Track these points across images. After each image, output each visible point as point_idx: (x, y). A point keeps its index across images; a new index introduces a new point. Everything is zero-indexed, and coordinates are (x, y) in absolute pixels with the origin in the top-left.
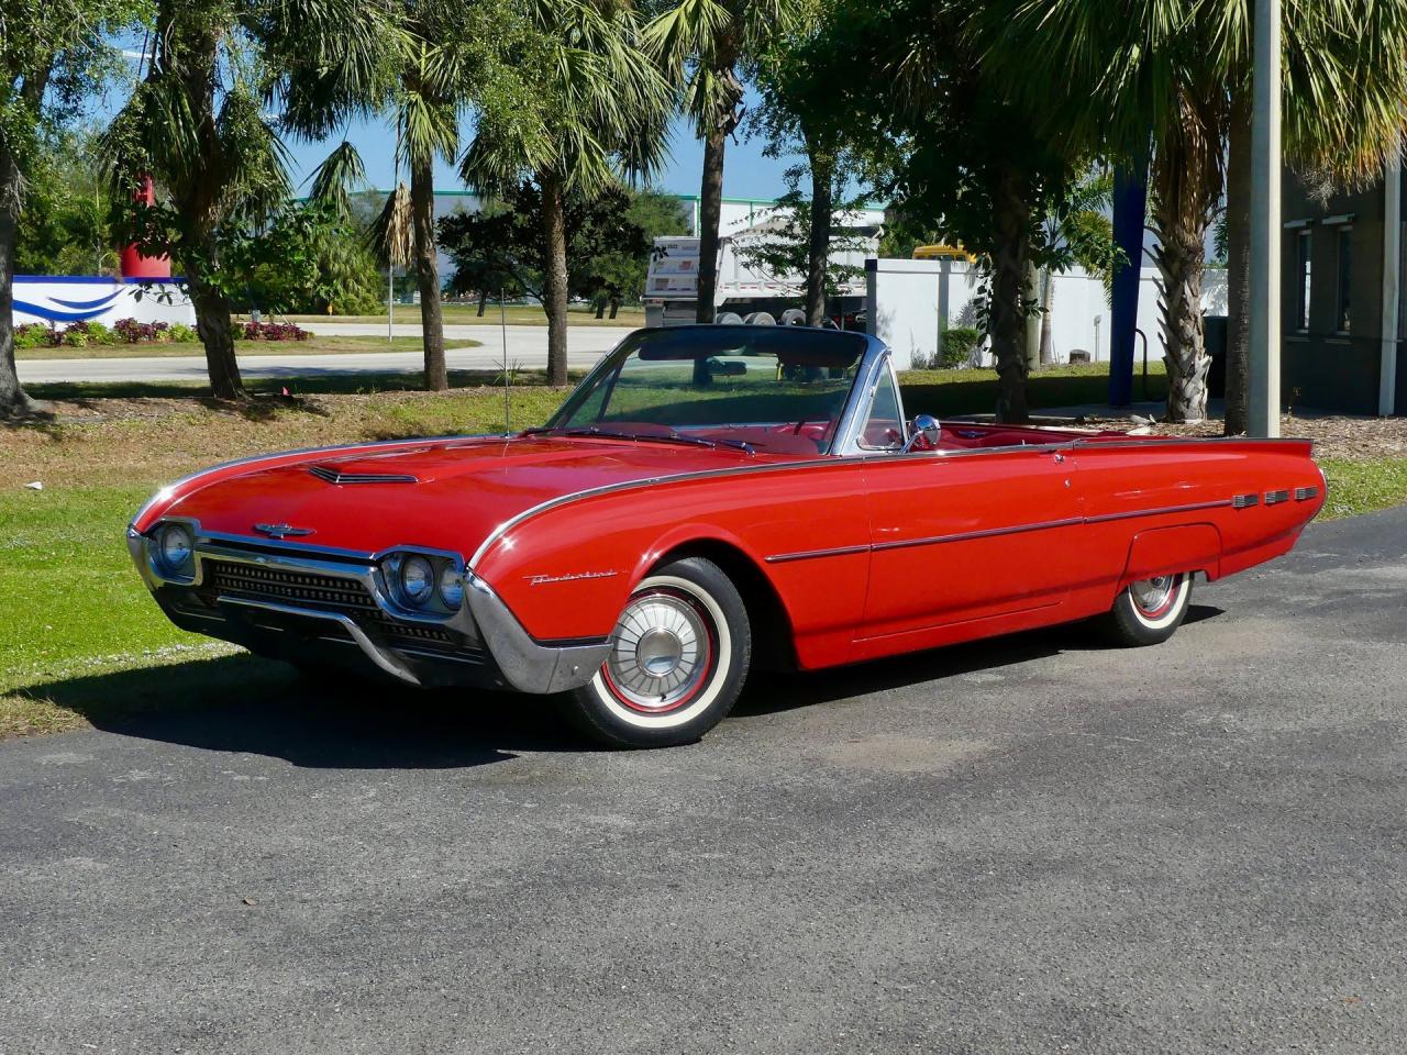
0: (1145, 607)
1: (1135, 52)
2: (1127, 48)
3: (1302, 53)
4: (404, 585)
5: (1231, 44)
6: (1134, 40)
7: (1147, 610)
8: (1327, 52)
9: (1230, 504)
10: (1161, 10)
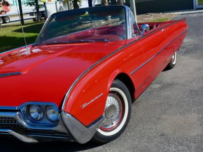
4: (30, 115)
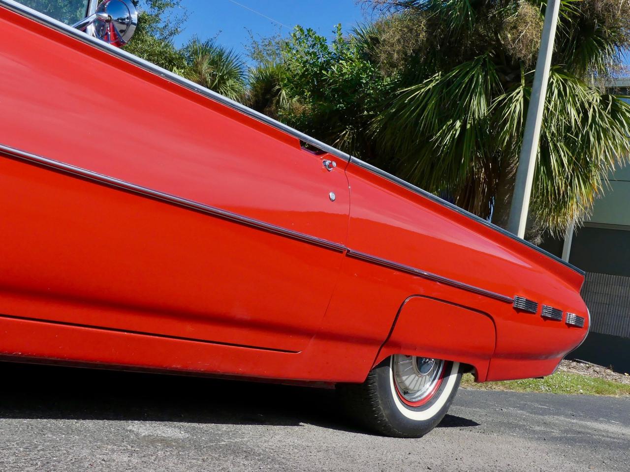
0: (405, 393)
1: (458, 124)
2: (454, 122)
3: (548, 143)
5: (512, 124)
6: (459, 118)
7: (406, 397)
8: (562, 144)
9: (510, 302)
10: (475, 103)
